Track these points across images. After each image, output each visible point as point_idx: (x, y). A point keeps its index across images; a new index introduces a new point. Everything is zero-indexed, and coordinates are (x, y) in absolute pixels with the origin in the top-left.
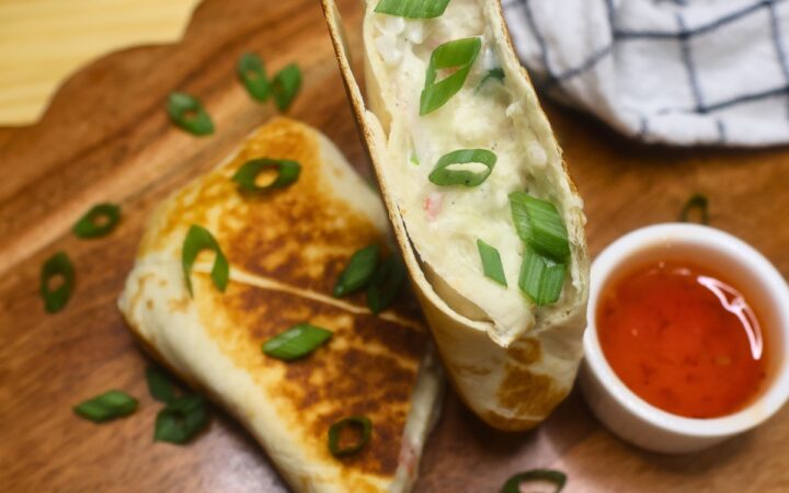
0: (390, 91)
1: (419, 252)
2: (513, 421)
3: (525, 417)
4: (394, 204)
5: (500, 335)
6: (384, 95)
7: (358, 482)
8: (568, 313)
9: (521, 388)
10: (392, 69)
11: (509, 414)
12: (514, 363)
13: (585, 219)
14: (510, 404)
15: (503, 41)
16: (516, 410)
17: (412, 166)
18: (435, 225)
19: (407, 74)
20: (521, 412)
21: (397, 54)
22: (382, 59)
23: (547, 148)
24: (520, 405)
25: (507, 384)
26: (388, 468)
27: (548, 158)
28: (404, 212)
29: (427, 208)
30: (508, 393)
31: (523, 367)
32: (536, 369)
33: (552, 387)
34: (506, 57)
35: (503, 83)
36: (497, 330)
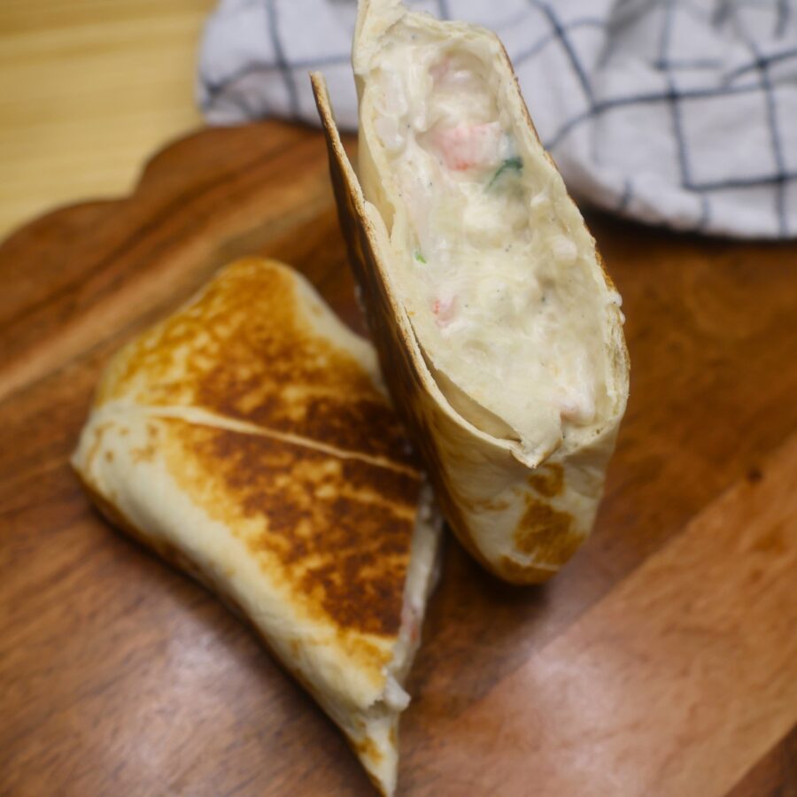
0: (392, 179)
1: (431, 358)
2: (529, 570)
3: (542, 566)
4: (401, 305)
5: (527, 453)
6: (385, 183)
7: (357, 642)
8: (598, 432)
9: (540, 528)
10: (394, 156)
11: (524, 561)
12: (535, 495)
13: (622, 318)
14: (526, 547)
15: (523, 124)
16: (533, 556)
17: (418, 264)
18: (446, 332)
19: (410, 163)
20: (538, 559)
21: (399, 139)
22: (383, 145)
23: (576, 239)
24: (538, 550)
25: (527, 521)
26: (390, 626)
27: (579, 251)
28: (412, 313)
29: (436, 312)
30: (527, 533)
31: (544, 501)
32: (558, 504)
33: (572, 528)
34: (527, 141)
35: (520, 175)
36: (524, 447)
